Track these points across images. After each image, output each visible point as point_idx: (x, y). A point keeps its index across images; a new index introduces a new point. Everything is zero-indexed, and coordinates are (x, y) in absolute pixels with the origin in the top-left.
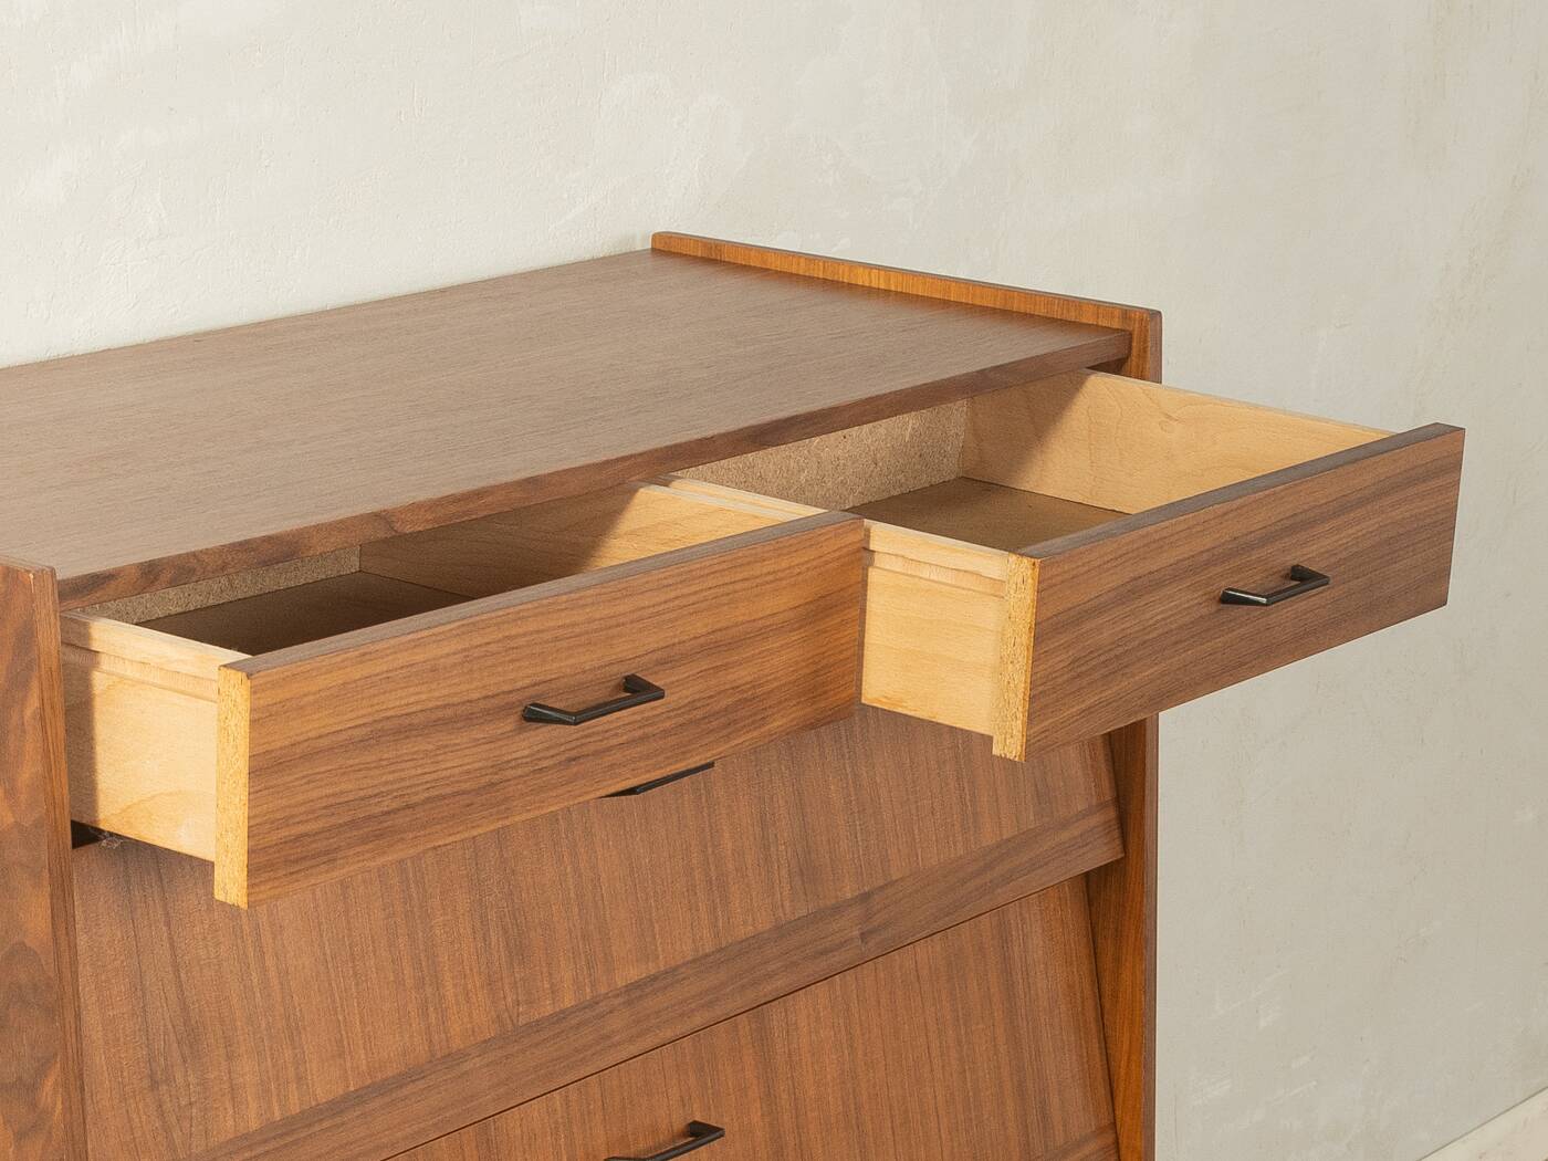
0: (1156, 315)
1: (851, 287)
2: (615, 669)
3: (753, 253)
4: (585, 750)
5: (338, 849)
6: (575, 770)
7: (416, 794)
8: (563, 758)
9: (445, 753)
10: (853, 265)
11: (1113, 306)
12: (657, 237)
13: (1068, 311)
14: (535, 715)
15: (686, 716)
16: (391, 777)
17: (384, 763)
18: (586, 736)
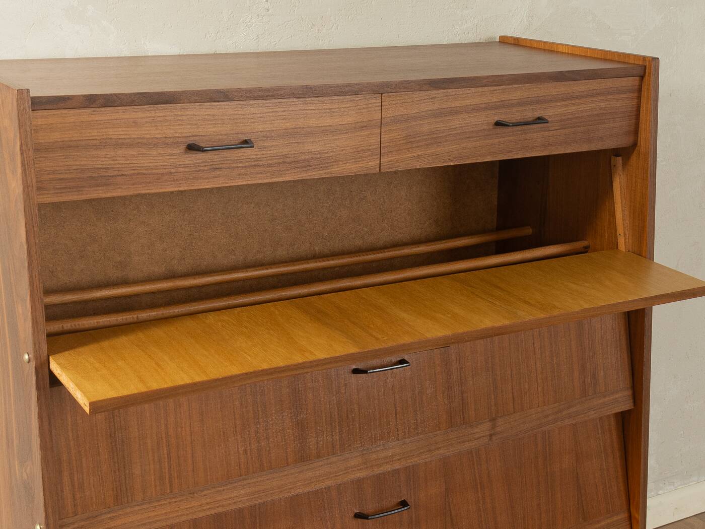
0: (656, 60)
1: (557, 52)
2: (240, 136)
3: (528, 41)
4: (224, 166)
5: (84, 187)
6: (218, 173)
7: (128, 171)
8: (211, 167)
9: (143, 157)
10: (558, 44)
11: (640, 56)
12: (501, 37)
13: (625, 58)
14: (192, 148)
15: (282, 160)
16: (112, 162)
17: (108, 156)
18: (224, 160)
